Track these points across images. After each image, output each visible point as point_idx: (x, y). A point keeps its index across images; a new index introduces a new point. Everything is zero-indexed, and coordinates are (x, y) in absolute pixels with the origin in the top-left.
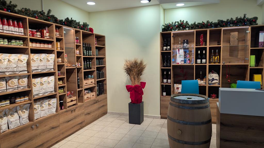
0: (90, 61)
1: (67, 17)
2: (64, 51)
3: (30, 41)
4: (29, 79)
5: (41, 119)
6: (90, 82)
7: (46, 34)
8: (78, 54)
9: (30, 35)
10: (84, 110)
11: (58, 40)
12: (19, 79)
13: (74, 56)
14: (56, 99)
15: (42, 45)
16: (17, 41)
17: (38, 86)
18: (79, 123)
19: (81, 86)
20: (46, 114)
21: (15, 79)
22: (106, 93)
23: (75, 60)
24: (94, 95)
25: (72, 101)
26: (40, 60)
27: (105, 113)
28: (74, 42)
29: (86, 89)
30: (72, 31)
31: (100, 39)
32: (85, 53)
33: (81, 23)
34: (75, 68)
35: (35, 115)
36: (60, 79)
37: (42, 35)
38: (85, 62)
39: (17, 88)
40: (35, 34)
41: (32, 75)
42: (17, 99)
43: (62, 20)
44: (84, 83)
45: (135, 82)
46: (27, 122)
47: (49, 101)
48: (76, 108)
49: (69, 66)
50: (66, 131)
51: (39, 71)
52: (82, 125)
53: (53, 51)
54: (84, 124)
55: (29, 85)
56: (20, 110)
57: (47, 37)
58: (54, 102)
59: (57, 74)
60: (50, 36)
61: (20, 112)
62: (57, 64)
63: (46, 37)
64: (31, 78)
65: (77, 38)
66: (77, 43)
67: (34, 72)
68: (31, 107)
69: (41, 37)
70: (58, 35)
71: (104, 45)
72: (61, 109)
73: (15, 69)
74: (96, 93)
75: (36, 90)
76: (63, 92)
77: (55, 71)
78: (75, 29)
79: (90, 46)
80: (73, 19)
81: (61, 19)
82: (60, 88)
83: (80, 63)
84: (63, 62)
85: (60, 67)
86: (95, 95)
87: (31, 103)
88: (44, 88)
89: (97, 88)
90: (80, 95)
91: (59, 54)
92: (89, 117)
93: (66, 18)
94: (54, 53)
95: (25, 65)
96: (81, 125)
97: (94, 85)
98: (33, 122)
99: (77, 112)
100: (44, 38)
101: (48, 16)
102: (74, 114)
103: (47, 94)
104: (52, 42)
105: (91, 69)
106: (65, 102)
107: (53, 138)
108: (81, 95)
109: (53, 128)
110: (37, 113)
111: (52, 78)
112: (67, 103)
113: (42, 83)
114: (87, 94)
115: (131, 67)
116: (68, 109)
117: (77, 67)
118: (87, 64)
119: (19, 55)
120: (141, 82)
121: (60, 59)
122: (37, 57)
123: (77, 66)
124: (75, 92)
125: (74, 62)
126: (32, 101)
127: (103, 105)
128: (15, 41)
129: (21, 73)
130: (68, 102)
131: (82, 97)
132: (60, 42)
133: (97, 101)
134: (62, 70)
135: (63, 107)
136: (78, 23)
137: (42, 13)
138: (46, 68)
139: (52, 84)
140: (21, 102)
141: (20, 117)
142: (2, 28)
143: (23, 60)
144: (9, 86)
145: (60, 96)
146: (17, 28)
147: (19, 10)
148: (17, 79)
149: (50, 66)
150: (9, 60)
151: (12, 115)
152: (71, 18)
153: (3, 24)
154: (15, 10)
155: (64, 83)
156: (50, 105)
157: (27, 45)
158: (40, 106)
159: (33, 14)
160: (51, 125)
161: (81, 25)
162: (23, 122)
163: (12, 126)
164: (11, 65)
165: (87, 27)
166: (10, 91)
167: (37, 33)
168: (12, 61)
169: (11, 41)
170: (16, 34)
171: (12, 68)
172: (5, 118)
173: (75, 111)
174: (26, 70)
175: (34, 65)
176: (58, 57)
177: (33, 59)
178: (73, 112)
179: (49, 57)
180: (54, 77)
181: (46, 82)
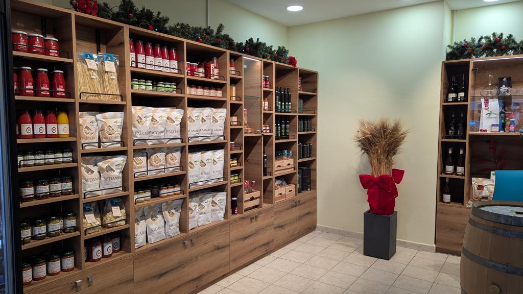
0: (288, 123)
1: (250, 38)
2: (242, 102)
3: (187, 84)
4: (183, 153)
5: (200, 229)
6: (285, 164)
7: (213, 71)
8: (266, 108)
9: (187, 73)
10: (273, 218)
11: (234, 81)
12: (167, 154)
13: (259, 112)
14: (225, 193)
15: (206, 91)
16: (166, 84)
17: (197, 166)
18: (263, 244)
19: (270, 171)
20: (207, 220)
21: (161, 153)
22: (315, 189)
23: (261, 120)
24: (291, 191)
25: (252, 199)
26: (202, 119)
27: (311, 228)
28: (261, 86)
29: (277, 178)
30: (258, 63)
31: (309, 78)
32: (280, 106)
33: (275, 48)
34: (260, 137)
35: (189, 220)
36: (233, 156)
37: (207, 74)
38: (279, 125)
39: (164, 170)
40: (196, 70)
41: (189, 146)
42: (161, 189)
43: (241, 44)
44: (276, 166)
45: (380, 168)
46: (176, 232)
47: (213, 196)
48: (260, 213)
49: (249, 132)
50: (241, 256)
51: (200, 139)
52: (268, 249)
53: (225, 101)
54: (272, 246)
55: (183, 165)
56: (166, 210)
57: (216, 77)
58: (222, 198)
59: (229, 146)
60: (219, 74)
61: (166, 213)
62: (229, 128)
63: (214, 75)
64: (186, 152)
65: (266, 78)
66: (266, 87)
67: (192, 142)
68: (183, 206)
69: (206, 77)
70: (233, 73)
71: (315, 90)
72: (233, 213)
73: (162, 136)
74: (296, 186)
75: (193, 174)
76: (238, 182)
77: (225, 141)
78: (263, 60)
79: (288, 92)
80: (260, 41)
81: (239, 42)
82: (233, 172)
83: (269, 126)
84: (240, 123)
85: (235, 133)
86: (294, 190)
87: (184, 199)
88: (207, 171)
89: (297, 176)
90: (267, 188)
91: (234, 109)
92: (281, 234)
93: (248, 40)
94: (226, 107)
95: (178, 127)
96: (266, 247)
97: (292, 171)
98: (186, 234)
99: (260, 222)
100: (210, 78)
101: (218, 37)
102: (255, 225)
103: (210, 183)
104: (224, 85)
105: (288, 138)
106: (241, 200)
107: (218, 268)
109: (218, 248)
110: (194, 217)
111: (220, 153)
112: (244, 202)
113: (203, 162)
114: (279, 186)
115: (373, 135)
116: (245, 214)
117: (265, 134)
118: (281, 129)
119: (168, 109)
120: (393, 170)
121: (235, 119)
122: (198, 114)
123: (264, 131)
124: (258, 182)
125: (259, 123)
126: (187, 195)
127: (308, 211)
128: (164, 85)
129: (171, 142)
130: (245, 201)
131: (271, 192)
132: (237, 85)
133: (298, 203)
134: (237, 139)
135: (236, 210)
136: (269, 47)
137: (208, 31)
138: (211, 135)
139: (220, 166)
140: (168, 196)
141: (165, 223)
142: (144, 61)
143: (174, 120)
144: (151, 165)
145: (232, 188)
146: (167, 61)
147: (171, 28)
148: (164, 153)
149: (218, 130)
150: (153, 118)
151: (153, 217)
152: (258, 39)
153: (147, 54)
154: (165, 28)
155: (239, 164)
156: (215, 205)
157: (182, 91)
158: (199, 206)
159: (195, 34)
160: (216, 243)
161: (275, 51)
162: (170, 233)
163: (153, 239)
164: (157, 128)
165: (285, 55)
166: (152, 175)
167: (199, 69)
168: (158, 121)
169: (157, 84)
170: (166, 72)
171: (158, 133)
172: (142, 222)
173: (258, 219)
174: (180, 137)
175: (193, 129)
176: (232, 114)
177: (190, 117)
178: (254, 220)
179: (217, 114)
180: (223, 153)
181: (210, 161)
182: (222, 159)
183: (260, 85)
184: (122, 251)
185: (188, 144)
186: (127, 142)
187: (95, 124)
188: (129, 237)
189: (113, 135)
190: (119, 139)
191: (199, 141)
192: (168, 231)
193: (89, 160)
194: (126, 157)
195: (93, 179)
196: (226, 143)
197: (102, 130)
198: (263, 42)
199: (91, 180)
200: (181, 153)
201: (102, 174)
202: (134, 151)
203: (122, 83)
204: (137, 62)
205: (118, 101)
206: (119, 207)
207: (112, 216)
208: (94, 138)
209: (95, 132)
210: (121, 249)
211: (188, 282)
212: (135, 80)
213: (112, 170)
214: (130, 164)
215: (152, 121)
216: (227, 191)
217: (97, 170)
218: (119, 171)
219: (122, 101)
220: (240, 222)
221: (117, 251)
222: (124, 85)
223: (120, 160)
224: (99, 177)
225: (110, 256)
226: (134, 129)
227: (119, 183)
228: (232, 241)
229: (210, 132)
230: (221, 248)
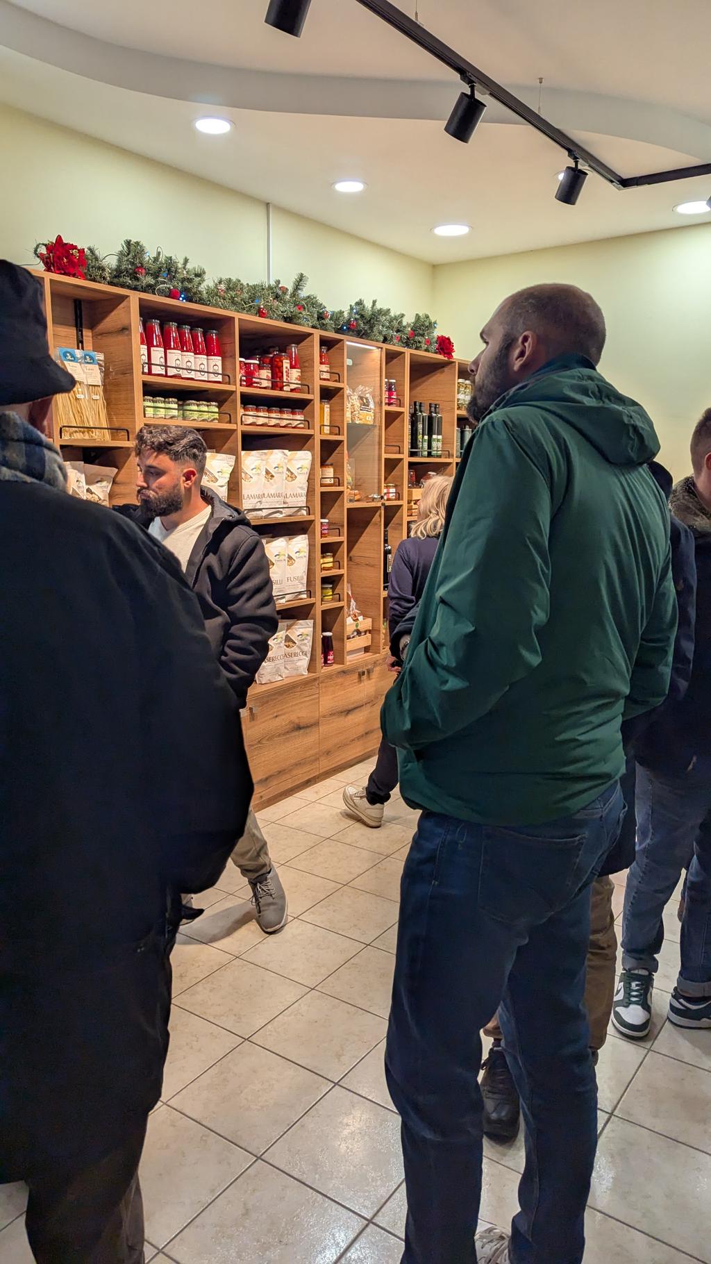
1: (357, 300)
2: (344, 438)
3: (241, 403)
7: (288, 375)
9: (241, 380)
13: (377, 458)
14: (310, 622)
15: (273, 415)
16: (200, 405)
20: (278, 671)
23: (379, 475)
26: (267, 472)
28: (381, 402)
30: (375, 354)
33: (409, 320)
34: (378, 508)
36: (327, 549)
37: (277, 382)
40: (256, 374)
43: (341, 313)
47: (289, 628)
48: (376, 665)
49: (357, 498)
50: (341, 746)
51: (264, 513)
53: (309, 437)
57: (293, 386)
58: (304, 631)
59: (318, 529)
60: (299, 381)
62: (319, 490)
63: (289, 384)
65: (391, 384)
66: (389, 404)
69: (274, 387)
70: (324, 377)
72: (326, 661)
76: (335, 600)
77: (311, 517)
78: (385, 346)
79: (436, 413)
80: (378, 306)
81: (337, 310)
82: (325, 580)
83: (396, 486)
84: (338, 480)
85: (329, 500)
91: (329, 449)
93: (353, 304)
94: (311, 449)
99: (377, 683)
100: (281, 389)
101: (295, 303)
102: (368, 688)
103: (283, 600)
104: (308, 402)
106: (340, 637)
107: (298, 764)
109: (299, 727)
111: (301, 542)
112: (345, 638)
117: (387, 503)
121: (330, 472)
122: (257, 463)
123: (385, 498)
124: (373, 601)
125: (376, 481)
128: (197, 406)
130: (347, 637)
132: (332, 401)
134: (334, 514)
135: (331, 657)
136: (396, 318)
137: (277, 292)
138: (285, 506)
139: (301, 567)
142: (162, 361)
143: (217, 475)
145: (324, 613)
146: (203, 359)
147: (209, 293)
149: (296, 496)
152: (374, 302)
153: (168, 347)
154: (198, 293)
155: (338, 564)
156: (291, 644)
157: (231, 418)
159: (253, 298)
160: (294, 717)
161: (408, 325)
165: (428, 334)
167: (262, 371)
169: (185, 406)
170: (202, 379)
173: (373, 677)
175: (251, 492)
176: (323, 463)
177: (247, 472)
178: (365, 677)
179: (294, 462)
180: (306, 542)
181: (282, 558)
182: (305, 553)
183: (378, 400)
191: (265, 517)
196: (312, 521)
198: (385, 308)
204: (150, 364)
212: (149, 398)
216: (314, 619)
219: (127, 439)
220: (340, 680)
222: (132, 410)
228: (324, 717)
229: (281, 499)
230: (304, 728)
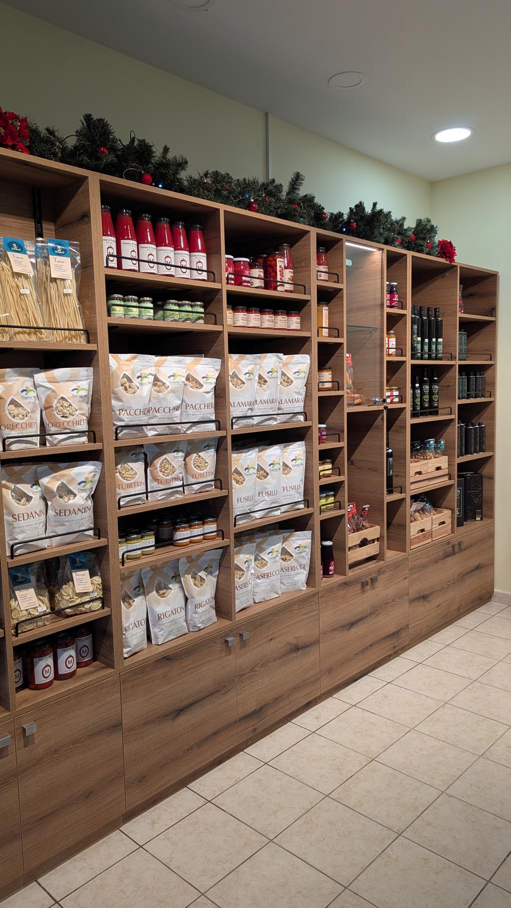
0: (435, 382)
1: (357, 202)
2: (343, 340)
3: (228, 303)
4: (221, 452)
5: (259, 608)
6: (431, 469)
7: (282, 275)
8: (392, 351)
9: (228, 279)
10: (407, 579)
11: (326, 296)
12: (187, 455)
13: (378, 361)
14: (308, 533)
16: (183, 305)
17: (251, 478)
18: (384, 636)
19: (400, 484)
20: (273, 589)
21: (175, 454)
22: (492, 516)
23: (381, 377)
24: (443, 523)
25: (364, 543)
26: (260, 377)
27: (484, 597)
28: (382, 305)
29: (415, 498)
30: (377, 255)
31: (478, 286)
32: (419, 346)
33: (410, 223)
34: (381, 412)
35: (237, 592)
36: (325, 456)
37: (270, 281)
38: (417, 385)
39: (181, 489)
40: (247, 273)
41: (232, 436)
42: (177, 530)
43: (340, 215)
44: (412, 473)
46: (210, 619)
47: (285, 540)
48: (380, 571)
49: (357, 401)
50: (343, 663)
51: (256, 420)
53: (306, 340)
54: (405, 638)
55: (222, 477)
56: (187, 573)
57: (288, 287)
59: (316, 435)
60: (294, 282)
61: (188, 579)
62: (316, 395)
63: (283, 283)
65: (392, 287)
66: (391, 307)
67: (238, 428)
68: (224, 563)
69: (267, 286)
70: (322, 278)
71: (492, 311)
72: (326, 572)
73: (177, 416)
74: (453, 513)
75: (243, 495)
76: (335, 508)
77: (308, 424)
78: (387, 248)
79: (436, 316)
80: (378, 208)
81: (335, 212)
82: (324, 489)
83: (398, 389)
84: (337, 384)
85: (327, 405)
86: (448, 521)
87: (225, 549)
88: (270, 488)
89: (455, 493)
90: (393, 520)
91: (326, 354)
92: (425, 612)
93: (353, 207)
94: (308, 352)
95: (210, 398)
97: (444, 482)
98: (230, 622)
99: (382, 591)
100: (275, 289)
101: (290, 201)
102: (372, 596)
103: (278, 513)
104: (305, 303)
105: (436, 413)
106: (342, 546)
107: (296, 688)
108: (396, 520)
109: (297, 648)
110: (245, 585)
111: (297, 450)
112: (347, 549)
113: (262, 469)
114: (417, 514)
116: (351, 574)
117: (390, 406)
118: (422, 394)
119: (189, 360)
121: (327, 376)
122: (250, 368)
123: (389, 400)
124: (376, 506)
125: (378, 384)
126: (230, 541)
127: (477, 564)
128: (179, 305)
129: (195, 429)
130: (350, 549)
131: (403, 527)
132: (331, 304)
133: (457, 549)
134: (333, 418)
135: (331, 568)
136: (397, 222)
137: (270, 189)
138: (280, 412)
139: (297, 476)
140: (192, 542)
141: (186, 599)
142: (135, 255)
143: (201, 381)
144: (155, 479)
145: (323, 522)
146: (184, 255)
147: (192, 182)
148: (181, 454)
149: (292, 401)
150: (156, 379)
151: (161, 588)
152: (375, 204)
153: (140, 239)
154: (179, 180)
155: (337, 470)
156: (287, 557)
157: (217, 319)
158: (255, 560)
159: (242, 193)
160: (291, 638)
161: (409, 229)
162: (197, 621)
163: (160, 635)
164: (165, 399)
165: (430, 238)
166: (157, 500)
167: (253, 270)
168: (168, 384)
169: (163, 305)
170: (182, 277)
171: (167, 410)
172: (138, 601)
173: (377, 584)
174: (213, 418)
175: (241, 399)
176: (322, 366)
177: (235, 376)
178: (368, 587)
179: (290, 366)
180: (303, 448)
181: (276, 467)
182: (302, 460)
183: (379, 302)
184: (96, 663)
185: (230, 434)
186: (101, 432)
187: (32, 394)
188: (110, 636)
189: (71, 418)
190: (84, 427)
191: (254, 425)
192: (192, 616)
193: (21, 473)
194: (99, 464)
195: (30, 515)
196: (309, 427)
197: (47, 407)
198: (386, 210)
199: (26, 518)
200: (217, 451)
201: (49, 503)
202: (118, 450)
203: (88, 303)
204: (119, 257)
205: (80, 343)
206: (87, 572)
207: (74, 591)
208: (30, 425)
209: (33, 411)
210: (94, 659)
211: (235, 722)
212: (116, 295)
213: (70, 492)
214: (108, 481)
215: (155, 385)
216: (312, 529)
217: (39, 495)
218: (85, 495)
219: (88, 342)
220: (341, 593)
221: (87, 664)
222: (92, 308)
223: (87, 471)
224: (43, 507)
225: (73, 674)
226: (114, 402)
227: (86, 520)
228: (325, 633)
229: (276, 405)
230: (302, 648)
